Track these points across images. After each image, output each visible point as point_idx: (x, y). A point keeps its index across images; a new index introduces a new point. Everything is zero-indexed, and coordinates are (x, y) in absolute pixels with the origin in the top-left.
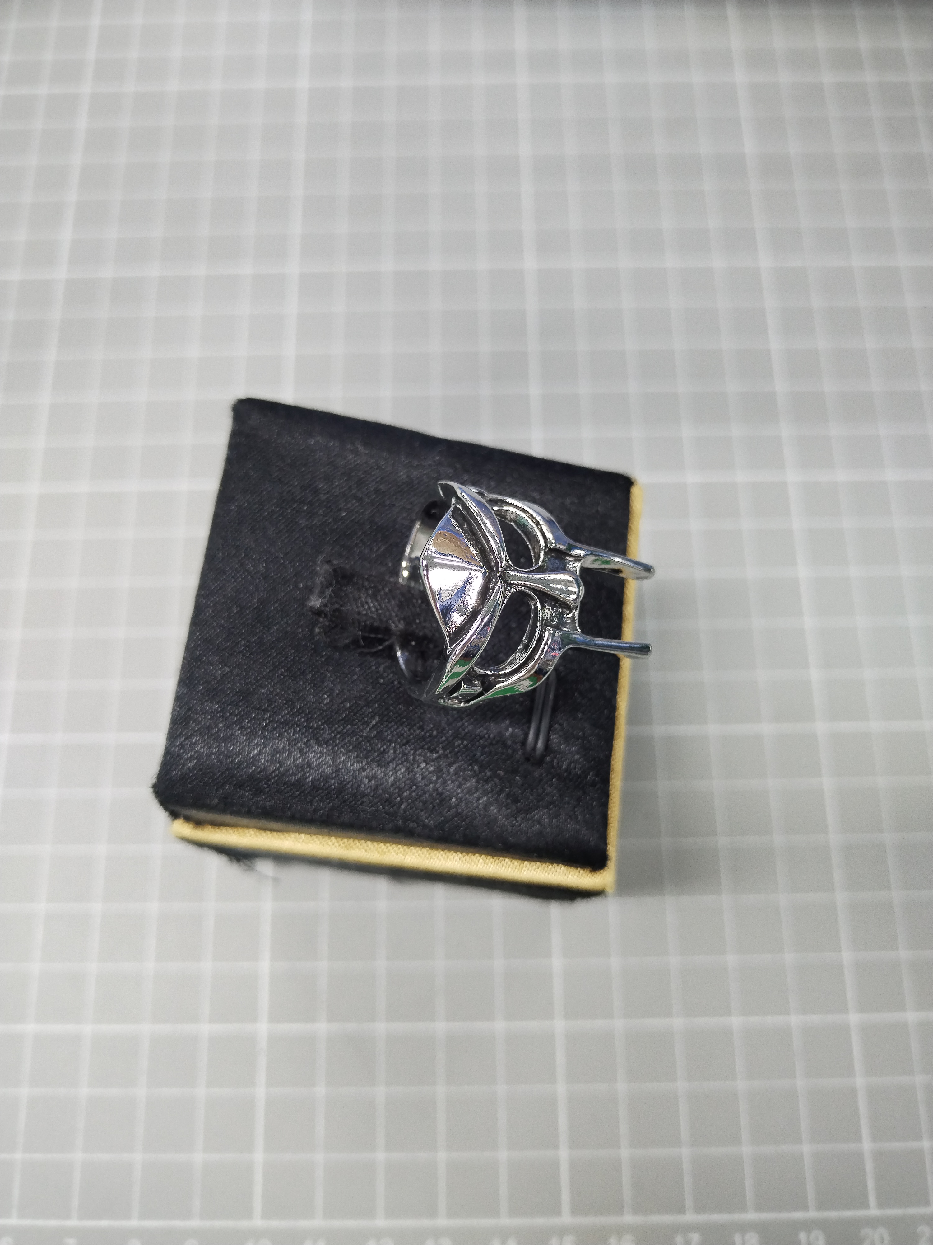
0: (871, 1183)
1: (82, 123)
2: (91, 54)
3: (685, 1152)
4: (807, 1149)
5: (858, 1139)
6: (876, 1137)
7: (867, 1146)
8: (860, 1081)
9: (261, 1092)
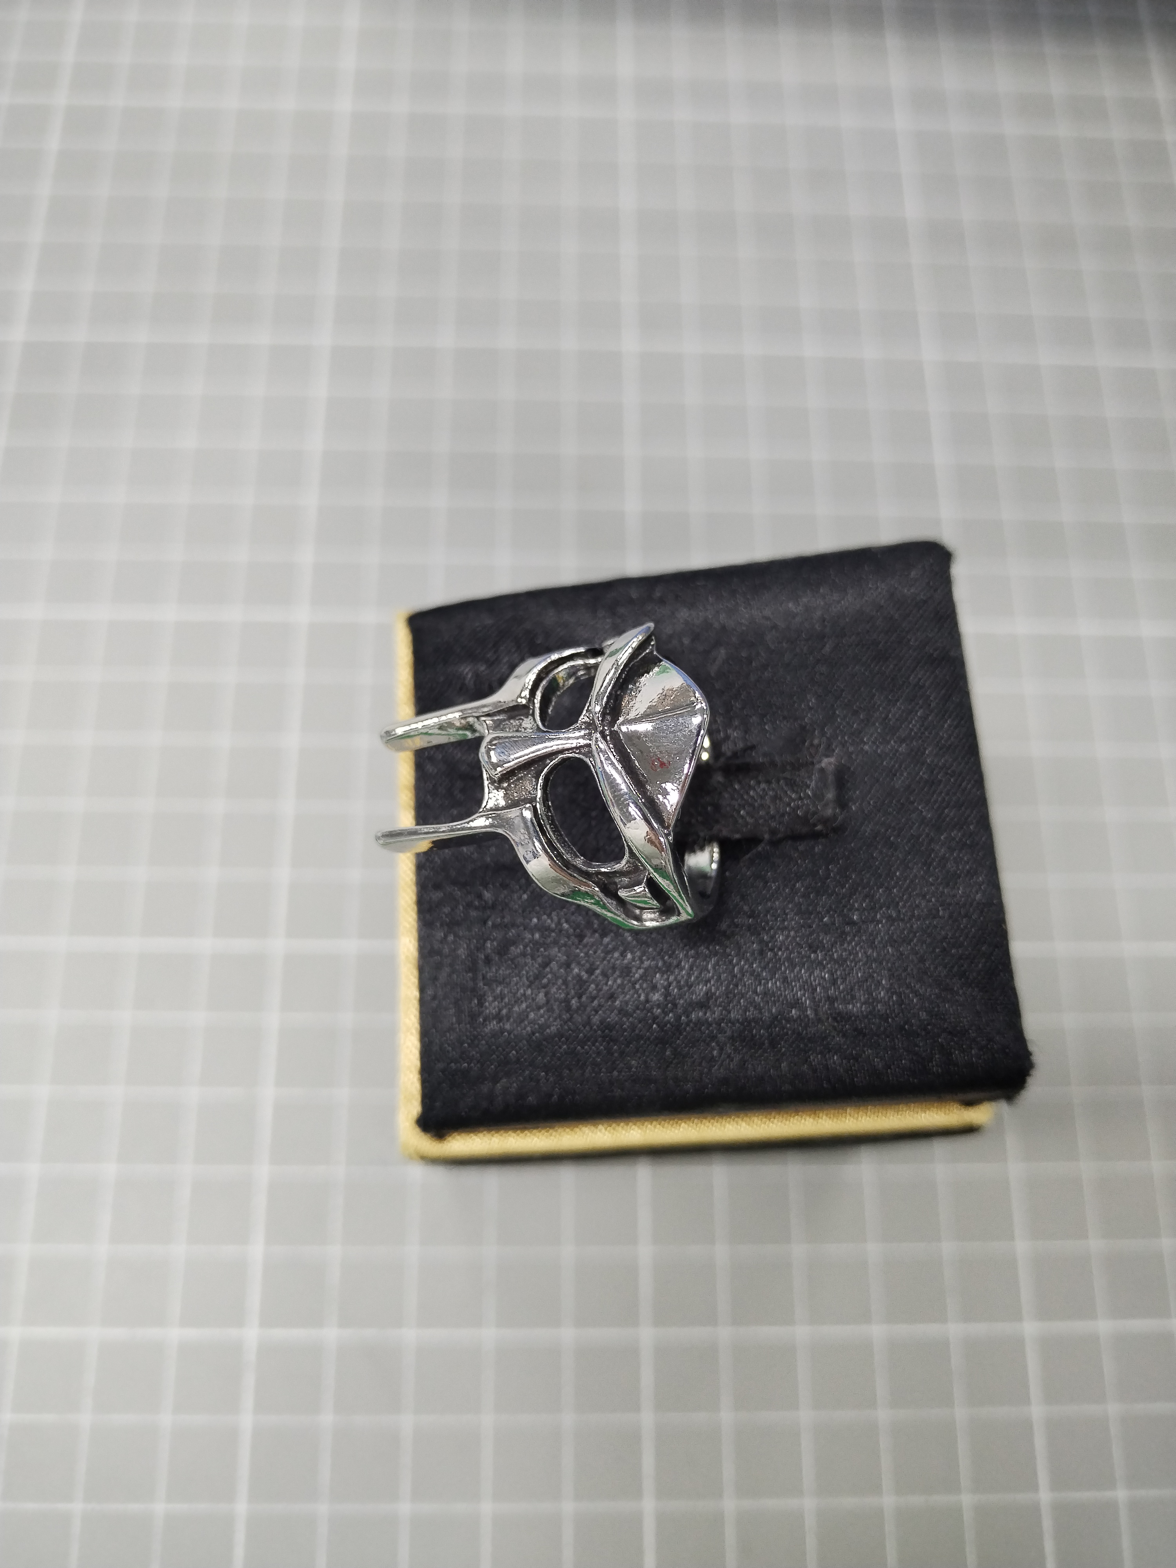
0: (1049, 1546)
1: (53, 143)
2: (69, 56)
3: (809, 1504)
4: (967, 1500)
5: (1035, 1488)
6: (1057, 1484)
7: (1045, 1496)
8: (1037, 1411)
9: (247, 1421)
